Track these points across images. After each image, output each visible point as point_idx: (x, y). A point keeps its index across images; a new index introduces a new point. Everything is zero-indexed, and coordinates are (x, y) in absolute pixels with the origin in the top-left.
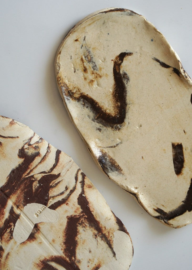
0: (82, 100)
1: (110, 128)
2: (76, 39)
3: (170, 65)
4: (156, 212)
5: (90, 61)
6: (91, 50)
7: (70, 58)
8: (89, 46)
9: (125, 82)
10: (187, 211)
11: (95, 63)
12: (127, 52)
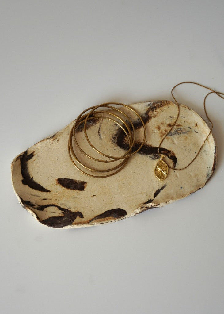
0: (146, 117)
1: (116, 133)
2: (198, 124)
3: (156, 198)
4: (31, 152)
5: (176, 131)
6: (186, 135)
7: (183, 116)
8: (189, 134)
9: (152, 155)
10: (23, 179)
11: (174, 135)
12: (177, 164)
